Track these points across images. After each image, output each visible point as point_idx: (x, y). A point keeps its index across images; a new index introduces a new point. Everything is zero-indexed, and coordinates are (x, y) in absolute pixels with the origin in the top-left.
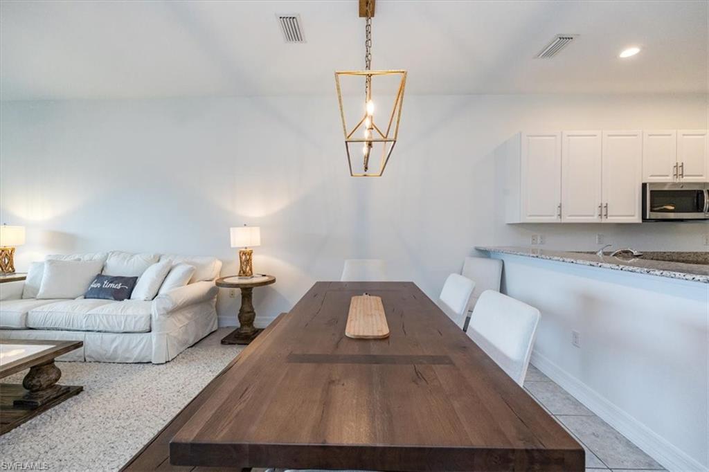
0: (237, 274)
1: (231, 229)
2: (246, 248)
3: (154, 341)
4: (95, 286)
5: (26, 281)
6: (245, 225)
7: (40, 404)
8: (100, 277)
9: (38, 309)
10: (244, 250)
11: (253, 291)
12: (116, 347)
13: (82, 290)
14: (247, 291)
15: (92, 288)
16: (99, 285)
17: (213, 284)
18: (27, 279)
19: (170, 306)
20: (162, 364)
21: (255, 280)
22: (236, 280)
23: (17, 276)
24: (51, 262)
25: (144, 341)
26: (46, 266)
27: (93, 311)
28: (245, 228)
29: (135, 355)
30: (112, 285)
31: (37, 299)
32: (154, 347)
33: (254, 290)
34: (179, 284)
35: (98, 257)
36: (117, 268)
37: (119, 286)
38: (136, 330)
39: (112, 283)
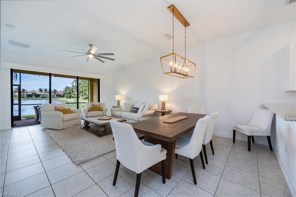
0: (161, 109)
1: (159, 95)
2: (163, 101)
8: (133, 107)
11: (165, 114)
13: (129, 110)
14: (163, 114)
16: (132, 109)
17: (155, 111)
18: (122, 107)
19: (143, 115)
21: (166, 111)
22: (161, 111)
24: (124, 103)
26: (124, 104)
27: (130, 115)
28: (163, 95)
30: (134, 110)
34: (146, 110)
35: (133, 103)
37: (135, 110)
39: (134, 109)
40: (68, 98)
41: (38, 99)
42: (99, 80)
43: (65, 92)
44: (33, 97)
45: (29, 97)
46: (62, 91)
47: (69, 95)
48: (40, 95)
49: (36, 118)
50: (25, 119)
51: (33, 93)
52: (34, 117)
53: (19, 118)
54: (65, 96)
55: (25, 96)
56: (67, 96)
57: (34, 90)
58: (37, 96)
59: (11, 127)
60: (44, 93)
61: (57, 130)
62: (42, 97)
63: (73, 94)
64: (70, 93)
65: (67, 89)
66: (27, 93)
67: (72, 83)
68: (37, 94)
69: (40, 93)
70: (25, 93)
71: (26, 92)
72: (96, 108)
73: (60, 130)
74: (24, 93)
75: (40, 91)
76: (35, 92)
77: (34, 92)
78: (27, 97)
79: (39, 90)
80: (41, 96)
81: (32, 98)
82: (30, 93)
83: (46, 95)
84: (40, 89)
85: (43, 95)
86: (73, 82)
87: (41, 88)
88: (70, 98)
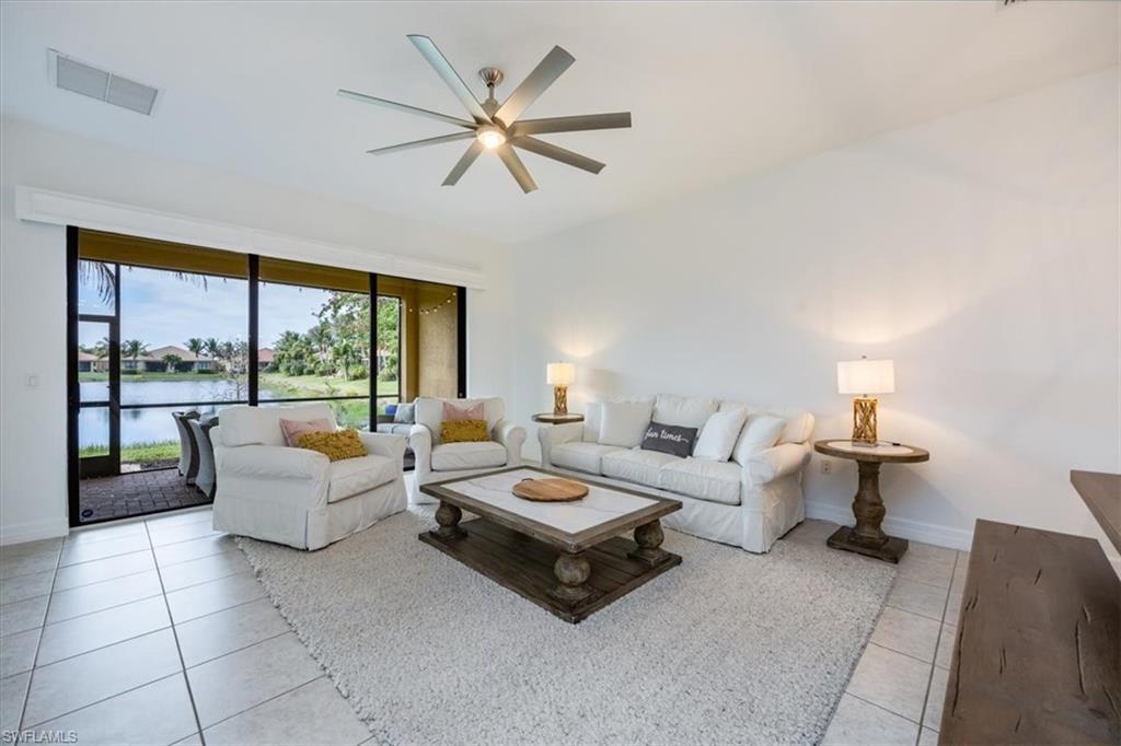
0: (850, 437)
1: (840, 364)
2: (865, 396)
3: (746, 520)
4: (652, 435)
5: (584, 422)
6: (864, 357)
7: (652, 564)
8: (654, 425)
9: (609, 455)
10: (861, 398)
11: (880, 470)
12: (696, 516)
13: (638, 439)
14: (869, 469)
15: (649, 438)
16: (656, 435)
17: (808, 447)
18: (586, 420)
20: (757, 554)
21: (880, 451)
22: (848, 447)
23: (569, 417)
24: (608, 404)
25: (732, 517)
26: (603, 407)
28: (865, 361)
29: (719, 533)
30: (671, 436)
31: (599, 444)
32: (746, 528)
33: (883, 467)
34: (759, 443)
36: (671, 415)
37: (678, 439)
38: (723, 499)
39: (670, 433)
40: (293, 375)
41: (186, 380)
42: (462, 291)
43: (284, 352)
44: (171, 369)
45: (155, 371)
46: (270, 350)
47: (294, 363)
48: (192, 363)
49: (184, 467)
50: (137, 468)
51: (169, 358)
52: (177, 460)
53: (108, 466)
54: (282, 368)
55: (141, 367)
56: (288, 369)
57: (170, 347)
58: (184, 367)
59: (67, 525)
60: (206, 355)
61: (298, 550)
62: (201, 372)
63: (312, 360)
64: (299, 356)
65: (288, 340)
66: (146, 358)
67: (318, 313)
68: (184, 359)
69: (191, 356)
70: (139, 358)
71: (145, 354)
72: (465, 425)
73: (314, 551)
74: (136, 356)
75: (192, 349)
76: (175, 354)
77: (171, 353)
78: (147, 371)
79: (190, 344)
80: (196, 368)
81: (166, 375)
82: (159, 358)
83: (216, 362)
84: (193, 341)
85: (201, 362)
86: (325, 310)
87: (196, 338)
88: (301, 373)
